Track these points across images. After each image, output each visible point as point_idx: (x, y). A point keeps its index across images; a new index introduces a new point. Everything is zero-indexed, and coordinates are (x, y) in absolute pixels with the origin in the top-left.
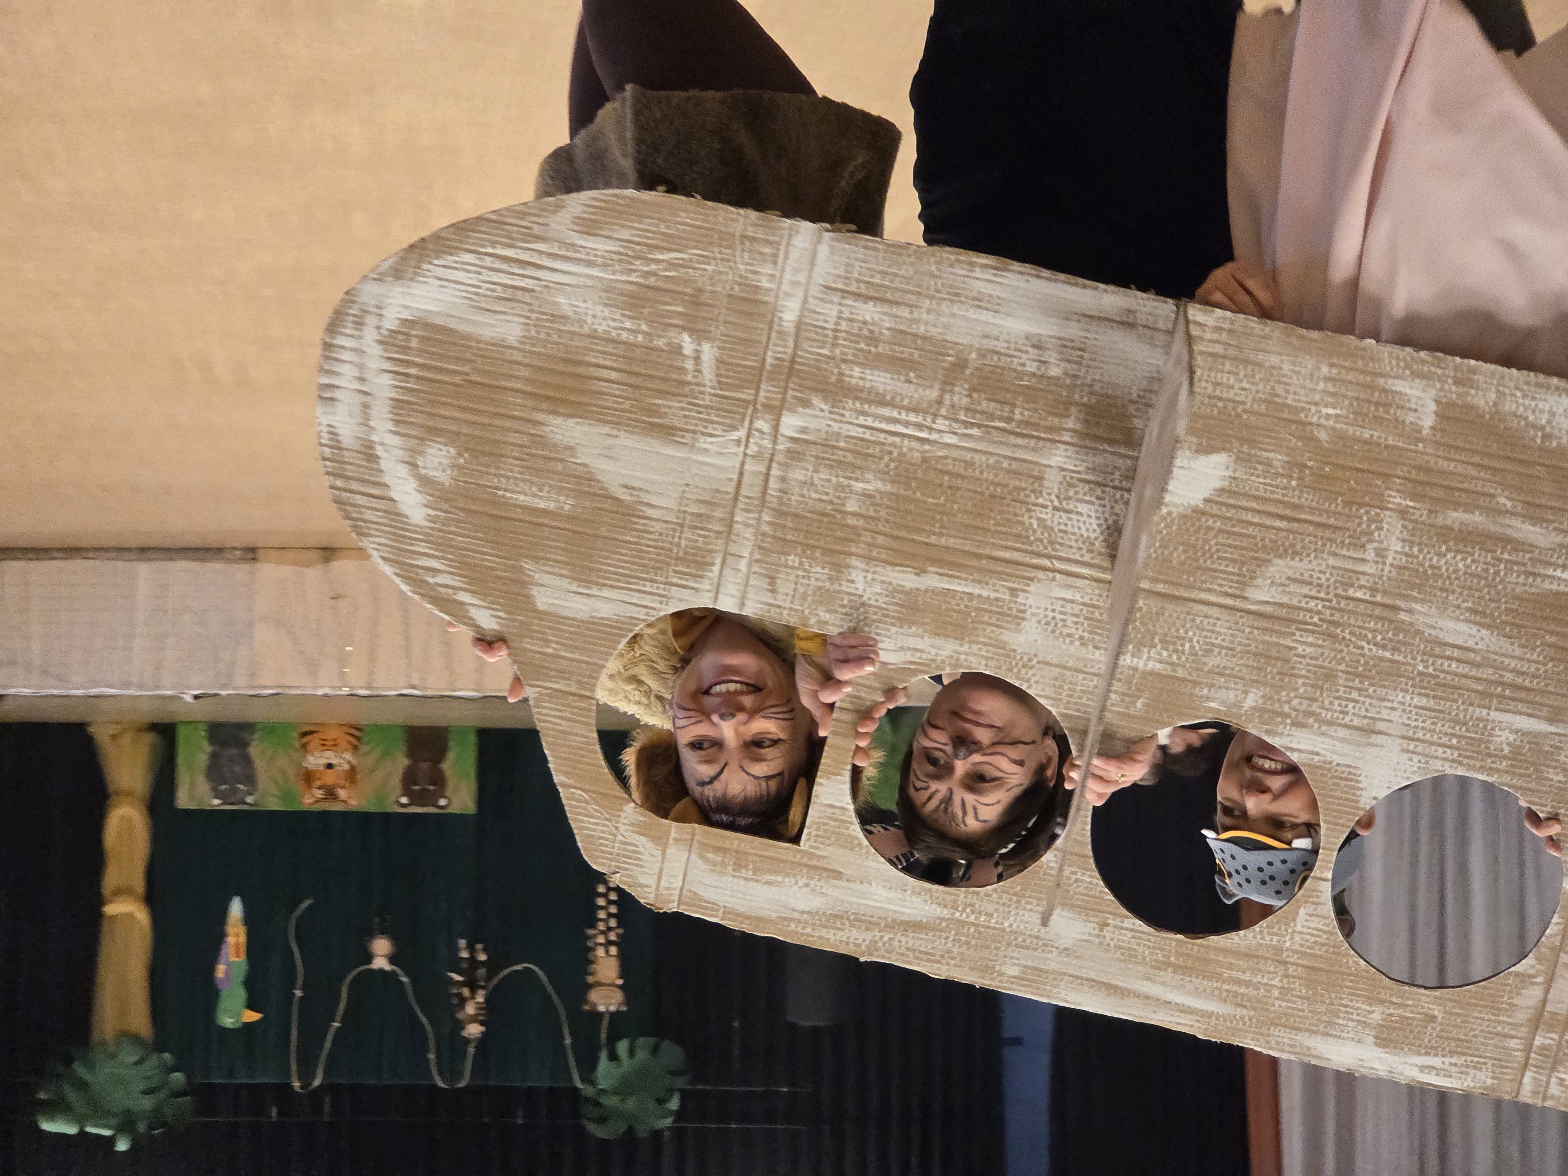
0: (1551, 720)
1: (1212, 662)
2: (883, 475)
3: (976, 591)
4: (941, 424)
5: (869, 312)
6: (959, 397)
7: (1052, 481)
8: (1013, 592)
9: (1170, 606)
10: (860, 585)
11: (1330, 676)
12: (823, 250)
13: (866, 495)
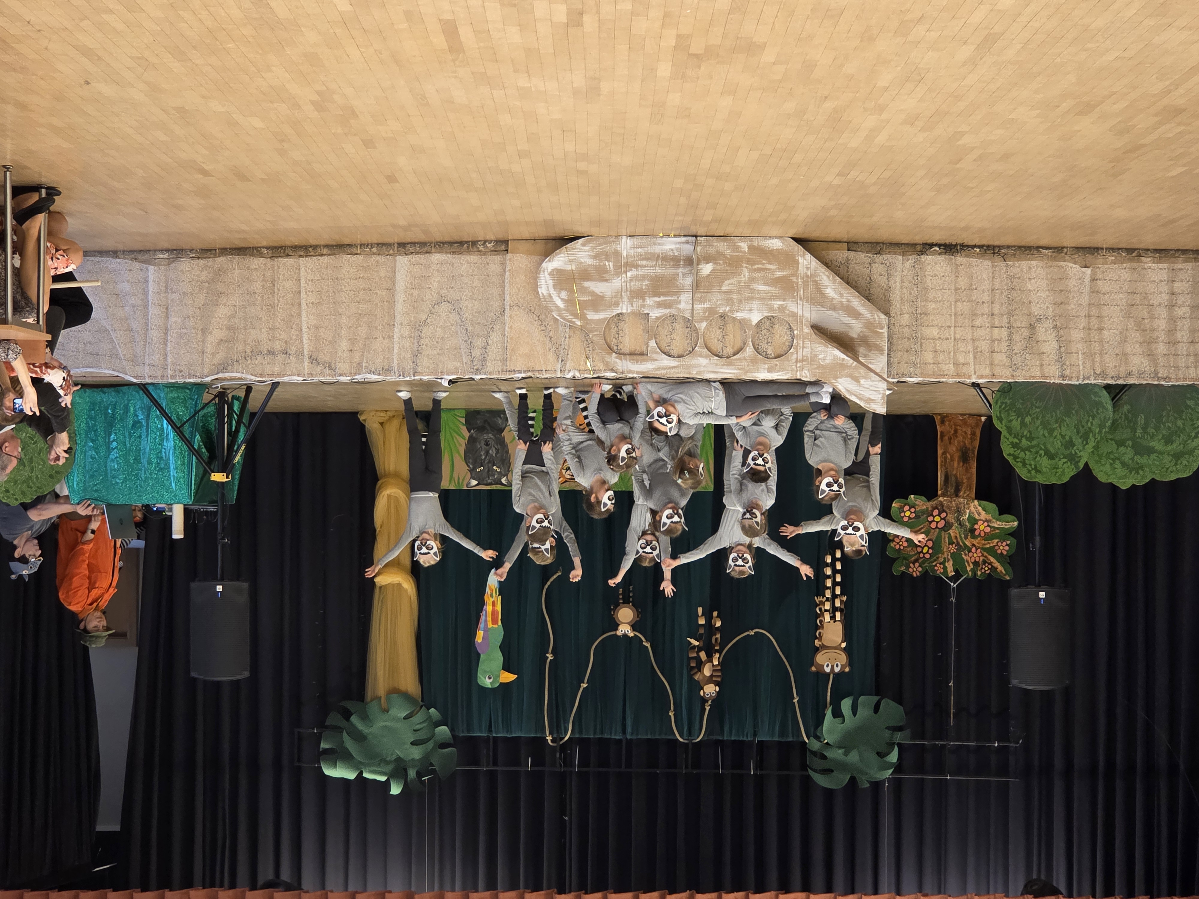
0: (784, 301)
1: (718, 303)
2: (648, 280)
3: (670, 298)
4: (657, 268)
5: (639, 250)
6: (660, 262)
7: (680, 274)
8: (678, 297)
9: (708, 294)
10: (648, 302)
11: (741, 301)
12: (628, 241)
13: (646, 285)
